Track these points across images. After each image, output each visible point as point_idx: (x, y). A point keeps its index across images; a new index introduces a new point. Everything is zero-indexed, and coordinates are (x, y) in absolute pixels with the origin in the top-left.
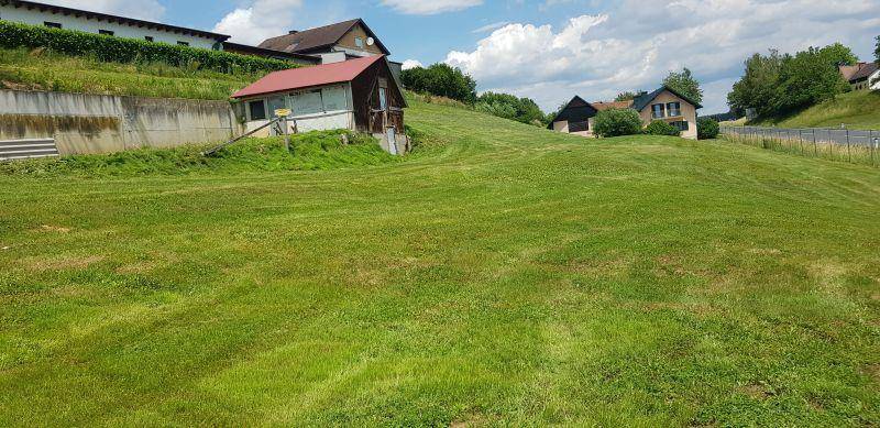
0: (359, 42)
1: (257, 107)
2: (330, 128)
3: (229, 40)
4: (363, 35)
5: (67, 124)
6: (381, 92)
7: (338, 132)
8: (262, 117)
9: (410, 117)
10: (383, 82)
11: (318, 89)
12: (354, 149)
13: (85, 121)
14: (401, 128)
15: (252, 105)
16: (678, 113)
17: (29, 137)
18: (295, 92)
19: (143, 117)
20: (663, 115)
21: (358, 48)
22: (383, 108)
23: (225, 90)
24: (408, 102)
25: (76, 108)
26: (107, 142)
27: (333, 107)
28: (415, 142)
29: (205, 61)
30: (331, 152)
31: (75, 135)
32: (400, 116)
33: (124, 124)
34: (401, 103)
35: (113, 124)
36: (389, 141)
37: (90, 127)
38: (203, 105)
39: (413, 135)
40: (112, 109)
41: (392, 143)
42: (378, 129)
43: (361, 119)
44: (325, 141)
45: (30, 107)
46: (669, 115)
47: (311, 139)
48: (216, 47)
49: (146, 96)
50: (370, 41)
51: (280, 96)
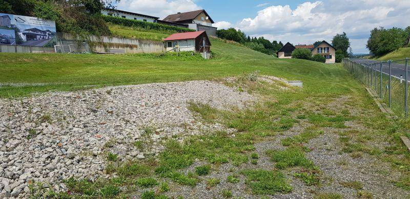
0: (203, 18)
1: (170, 43)
2: (188, 51)
3: (159, 19)
4: (205, 15)
5: (127, 46)
6: (204, 41)
7: (191, 52)
8: (171, 46)
9: (212, 48)
10: (204, 38)
11: (186, 40)
12: (194, 56)
13: (131, 45)
14: (209, 51)
15: (168, 43)
16: (328, 51)
17: (120, 48)
18: (180, 40)
19: (143, 45)
20: (322, 52)
21: (203, 21)
22: (204, 45)
23: (161, 38)
24: (211, 43)
25: (129, 42)
26: (135, 51)
27: (190, 45)
28: (213, 56)
29: (152, 27)
30: (188, 57)
31: (128, 48)
32: (209, 48)
33: (139, 47)
34: (209, 44)
35: (136, 46)
36: (205, 55)
37: (131, 47)
38: (156, 42)
39: (213, 54)
40: (136, 43)
41: (206, 56)
42: (202, 51)
43: (197, 48)
44: (187, 54)
45: (121, 42)
46: (324, 52)
47: (184, 53)
48: (155, 21)
49: (143, 40)
50: (207, 18)
51: (176, 41)
